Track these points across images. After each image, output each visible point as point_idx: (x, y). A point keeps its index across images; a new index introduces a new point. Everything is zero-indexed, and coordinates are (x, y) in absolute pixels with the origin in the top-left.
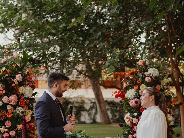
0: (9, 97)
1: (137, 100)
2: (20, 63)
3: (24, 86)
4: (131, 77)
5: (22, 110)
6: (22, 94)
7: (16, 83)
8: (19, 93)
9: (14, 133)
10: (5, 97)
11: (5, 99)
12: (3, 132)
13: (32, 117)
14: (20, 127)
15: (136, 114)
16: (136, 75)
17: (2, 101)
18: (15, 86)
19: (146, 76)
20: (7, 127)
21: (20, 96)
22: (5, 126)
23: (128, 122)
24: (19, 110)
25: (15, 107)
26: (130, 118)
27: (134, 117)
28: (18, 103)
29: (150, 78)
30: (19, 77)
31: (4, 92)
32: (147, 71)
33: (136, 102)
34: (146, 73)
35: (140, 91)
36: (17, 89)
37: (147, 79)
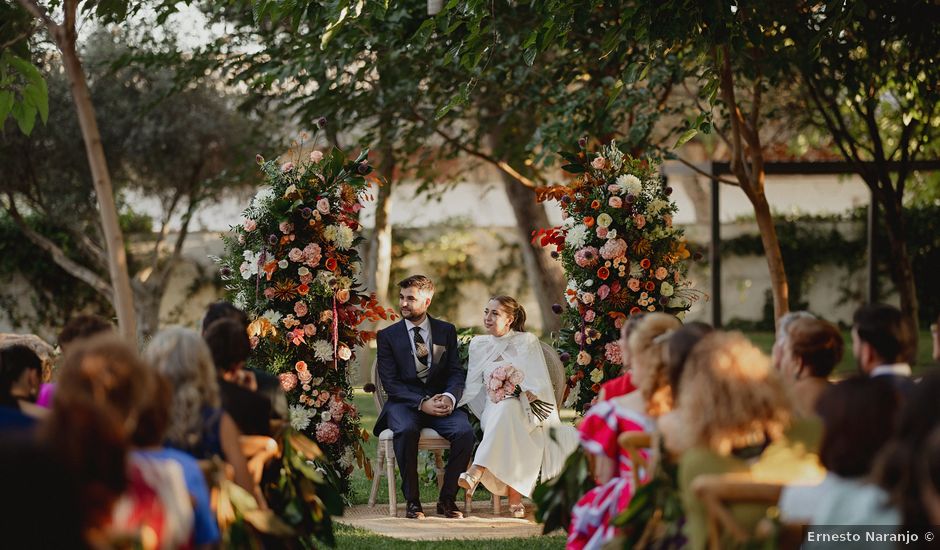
0: (302, 250)
1: (590, 249)
2: (324, 174)
3: (334, 224)
4: (579, 196)
5: (332, 277)
6: (331, 243)
7: (319, 218)
8: (325, 239)
9: (314, 329)
10: (294, 250)
11: (295, 254)
12: (289, 327)
13: (353, 294)
14: (326, 315)
15: (589, 283)
16: (590, 190)
17: (288, 259)
18: (315, 226)
19: (611, 195)
20: (298, 315)
21: (325, 245)
22: (295, 314)
23: (572, 300)
24: (325, 276)
25: (314, 271)
26: (575, 293)
27: (586, 289)
28: (322, 261)
29: (619, 199)
30: (322, 206)
31: (292, 238)
32: (613, 181)
33: (588, 255)
34: (612, 188)
35: (597, 230)
36: (321, 232)
37: (615, 202)
